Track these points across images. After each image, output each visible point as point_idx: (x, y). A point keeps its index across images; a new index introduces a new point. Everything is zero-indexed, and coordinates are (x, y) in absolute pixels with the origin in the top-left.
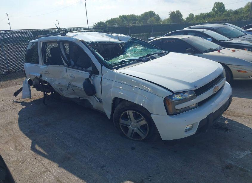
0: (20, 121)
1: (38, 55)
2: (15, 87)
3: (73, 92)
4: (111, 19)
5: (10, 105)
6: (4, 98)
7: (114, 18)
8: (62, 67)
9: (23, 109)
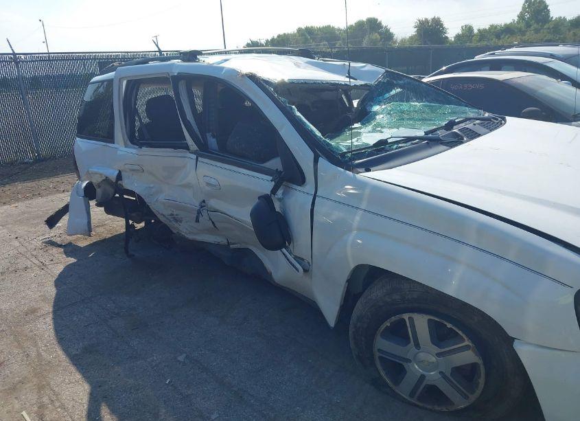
0: (61, 308)
1: (112, 118)
2: (50, 198)
3: (212, 226)
4: (279, 36)
5: (34, 253)
6: (21, 230)
7: (284, 34)
8: (182, 155)
9: (68, 268)
